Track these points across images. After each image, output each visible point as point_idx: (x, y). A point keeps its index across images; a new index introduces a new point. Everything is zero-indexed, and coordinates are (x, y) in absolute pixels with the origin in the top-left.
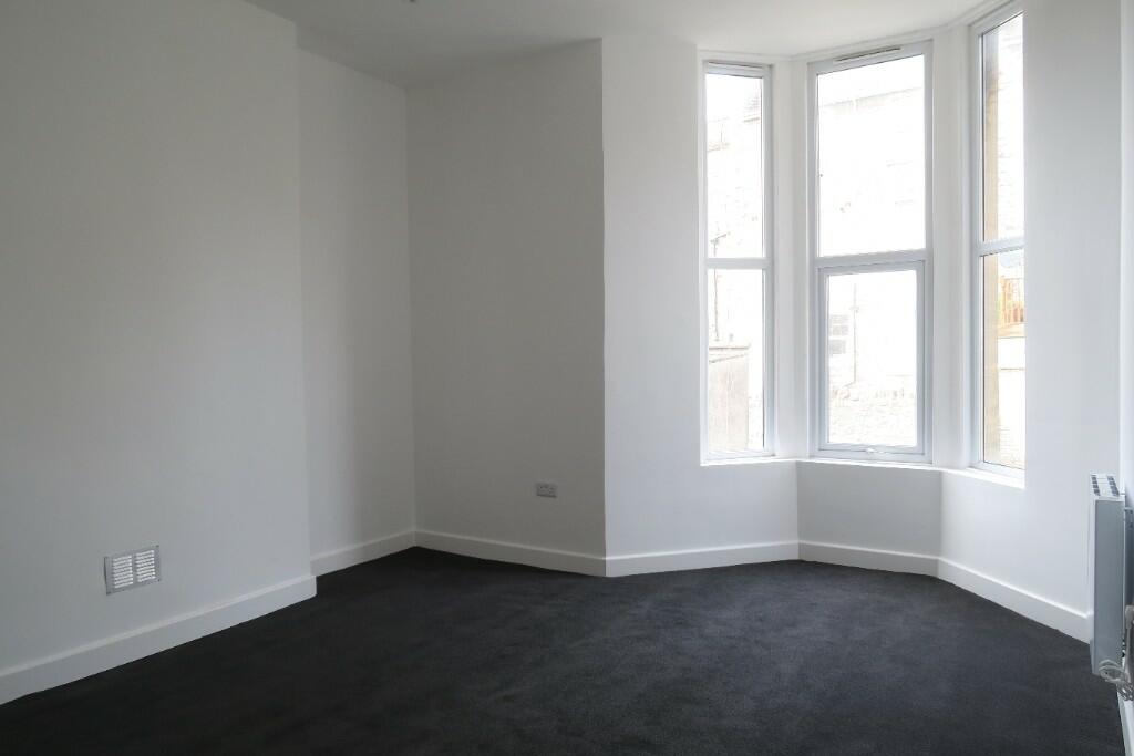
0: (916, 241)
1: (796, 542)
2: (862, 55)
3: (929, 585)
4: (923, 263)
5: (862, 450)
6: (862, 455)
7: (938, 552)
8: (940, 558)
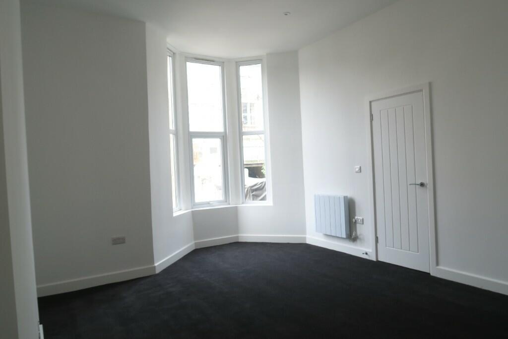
0: (220, 129)
1: (193, 242)
2: (203, 60)
3: (237, 245)
4: (224, 137)
5: (208, 203)
6: (208, 205)
7: (238, 233)
8: (239, 235)
